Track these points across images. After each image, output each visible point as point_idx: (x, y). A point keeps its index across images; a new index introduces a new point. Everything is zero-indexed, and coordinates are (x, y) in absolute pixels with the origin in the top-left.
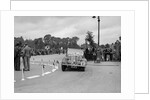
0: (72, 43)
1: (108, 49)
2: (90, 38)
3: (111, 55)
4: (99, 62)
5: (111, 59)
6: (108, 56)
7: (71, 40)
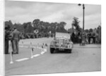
0: (59, 28)
1: (92, 33)
2: (76, 24)
3: (94, 38)
4: (84, 44)
5: (94, 42)
6: (92, 40)
7: (58, 25)
